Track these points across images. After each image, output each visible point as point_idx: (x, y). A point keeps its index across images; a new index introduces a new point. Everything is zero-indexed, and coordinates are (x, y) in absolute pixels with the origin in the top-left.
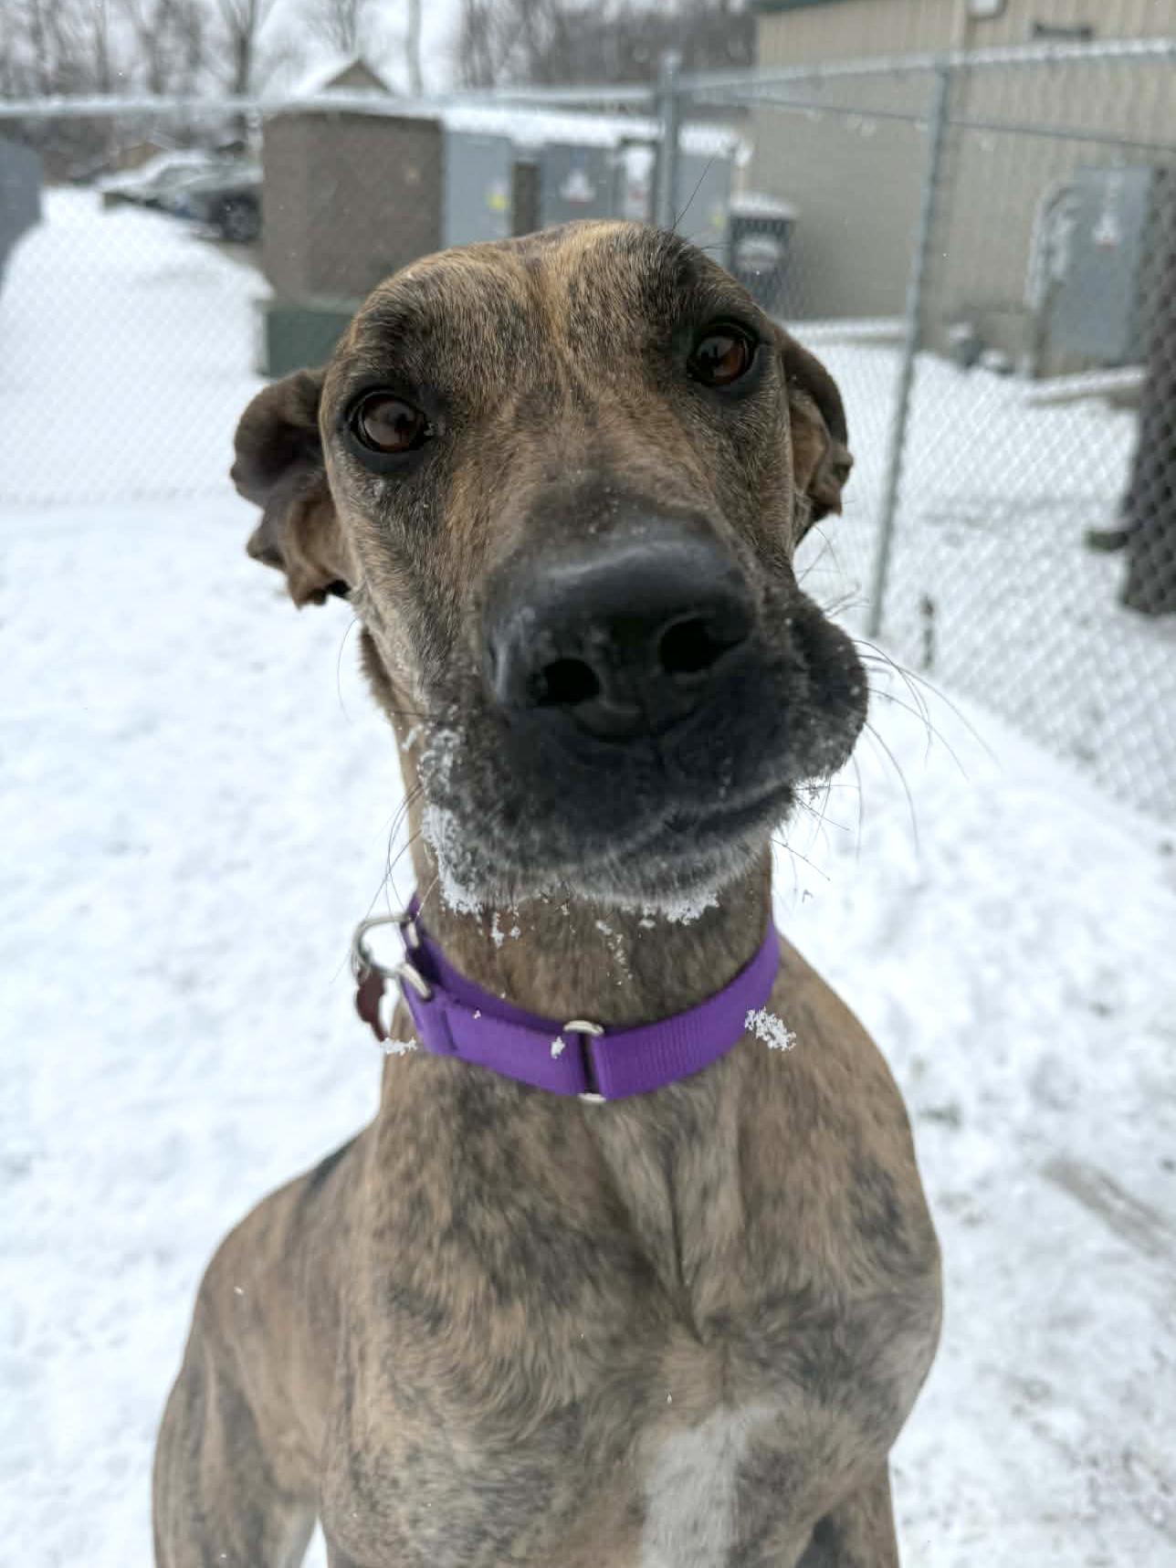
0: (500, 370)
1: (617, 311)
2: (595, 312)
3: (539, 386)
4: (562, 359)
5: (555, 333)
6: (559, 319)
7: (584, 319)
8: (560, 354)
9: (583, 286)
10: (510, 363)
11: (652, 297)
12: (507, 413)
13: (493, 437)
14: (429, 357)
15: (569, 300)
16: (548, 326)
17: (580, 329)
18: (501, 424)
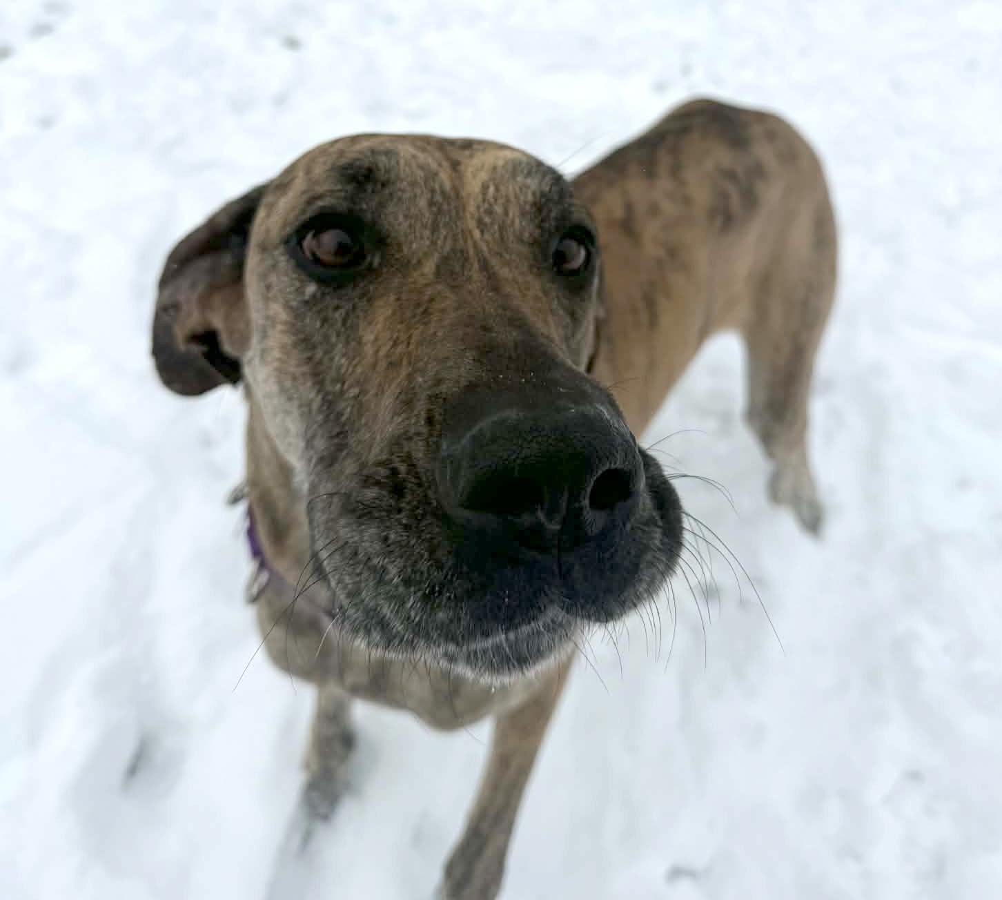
0: (427, 233)
1: (514, 211)
2: (498, 209)
3: (453, 250)
4: (472, 237)
5: (468, 216)
6: (471, 208)
7: (490, 212)
8: (470, 232)
9: (492, 189)
10: (435, 229)
11: (540, 210)
12: (429, 267)
13: (414, 283)
14: (382, 205)
15: (480, 198)
16: (464, 209)
17: (487, 220)
18: (422, 275)
